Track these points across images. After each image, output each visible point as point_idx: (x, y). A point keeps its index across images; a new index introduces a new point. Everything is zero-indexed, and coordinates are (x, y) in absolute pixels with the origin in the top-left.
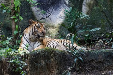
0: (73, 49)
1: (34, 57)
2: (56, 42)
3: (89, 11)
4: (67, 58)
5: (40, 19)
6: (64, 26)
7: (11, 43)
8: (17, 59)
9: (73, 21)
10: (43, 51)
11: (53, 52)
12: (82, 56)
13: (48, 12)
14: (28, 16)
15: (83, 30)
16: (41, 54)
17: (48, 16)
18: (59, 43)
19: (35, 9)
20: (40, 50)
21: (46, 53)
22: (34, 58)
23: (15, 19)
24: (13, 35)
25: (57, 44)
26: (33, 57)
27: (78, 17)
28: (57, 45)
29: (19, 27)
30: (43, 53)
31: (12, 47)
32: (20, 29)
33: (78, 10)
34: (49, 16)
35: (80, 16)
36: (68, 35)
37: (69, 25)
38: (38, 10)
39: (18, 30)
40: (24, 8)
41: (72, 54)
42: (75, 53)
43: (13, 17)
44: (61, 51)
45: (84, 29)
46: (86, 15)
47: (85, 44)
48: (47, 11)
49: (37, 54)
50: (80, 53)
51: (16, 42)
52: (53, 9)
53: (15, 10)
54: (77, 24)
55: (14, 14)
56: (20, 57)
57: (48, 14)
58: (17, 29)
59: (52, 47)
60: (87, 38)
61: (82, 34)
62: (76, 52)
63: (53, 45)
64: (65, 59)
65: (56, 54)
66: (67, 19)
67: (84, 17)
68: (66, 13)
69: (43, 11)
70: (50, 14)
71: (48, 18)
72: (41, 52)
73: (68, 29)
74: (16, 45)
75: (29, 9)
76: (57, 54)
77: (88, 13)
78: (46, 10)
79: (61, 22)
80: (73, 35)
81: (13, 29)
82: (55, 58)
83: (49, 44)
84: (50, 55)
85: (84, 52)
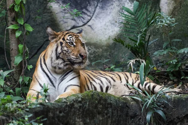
0: (144, 93)
1: (60, 112)
2: (106, 79)
3: (175, 8)
4: (131, 113)
5: (69, 28)
6: (123, 43)
7: (8, 83)
8: (24, 118)
9: (141, 32)
10: (80, 99)
11: (100, 100)
12: (163, 108)
13: (86, 12)
14: (42, 23)
15: (165, 49)
16: (76, 105)
17: (85, 21)
18: (114, 81)
19: (57, 6)
20: (74, 98)
21: (86, 103)
22: (61, 115)
23: (17, 30)
24: (13, 65)
25: (110, 82)
26: (58, 112)
27: (152, 23)
28: (109, 84)
29: (24, 47)
30: (80, 104)
31: (11, 91)
32: (26, 52)
33: (152, 8)
34: (88, 21)
35: (156, 20)
36: (132, 62)
37: (133, 40)
38: (64, 10)
39: (24, 54)
40: (33, 6)
41: (143, 105)
42: (150, 102)
43: (11, 27)
44: (119, 98)
45: (167, 48)
46: (169, 18)
47: (168, 81)
48: (84, 10)
49: (67, 106)
50: (159, 102)
51: (21, 80)
52: (97, 6)
53: (16, 12)
54: (151, 38)
55: (14, 20)
56: (31, 115)
57: (86, 16)
58: (21, 52)
59: (99, 89)
60: (172, 67)
61: (161, 59)
62: (151, 99)
63: (101, 84)
64: (127, 115)
65: (108, 104)
66: (128, 26)
67: (164, 21)
68: (126, 13)
69: (75, 11)
70: (89, 18)
71: (86, 26)
72: (76, 101)
73: (131, 50)
74: (19, 86)
75: (45, 8)
76: (111, 104)
77: (173, 14)
78: (82, 9)
79: (115, 33)
80: (142, 62)
81: (13, 53)
82: (107, 114)
83: (91, 83)
84: (96, 107)
85: (167, 98)
